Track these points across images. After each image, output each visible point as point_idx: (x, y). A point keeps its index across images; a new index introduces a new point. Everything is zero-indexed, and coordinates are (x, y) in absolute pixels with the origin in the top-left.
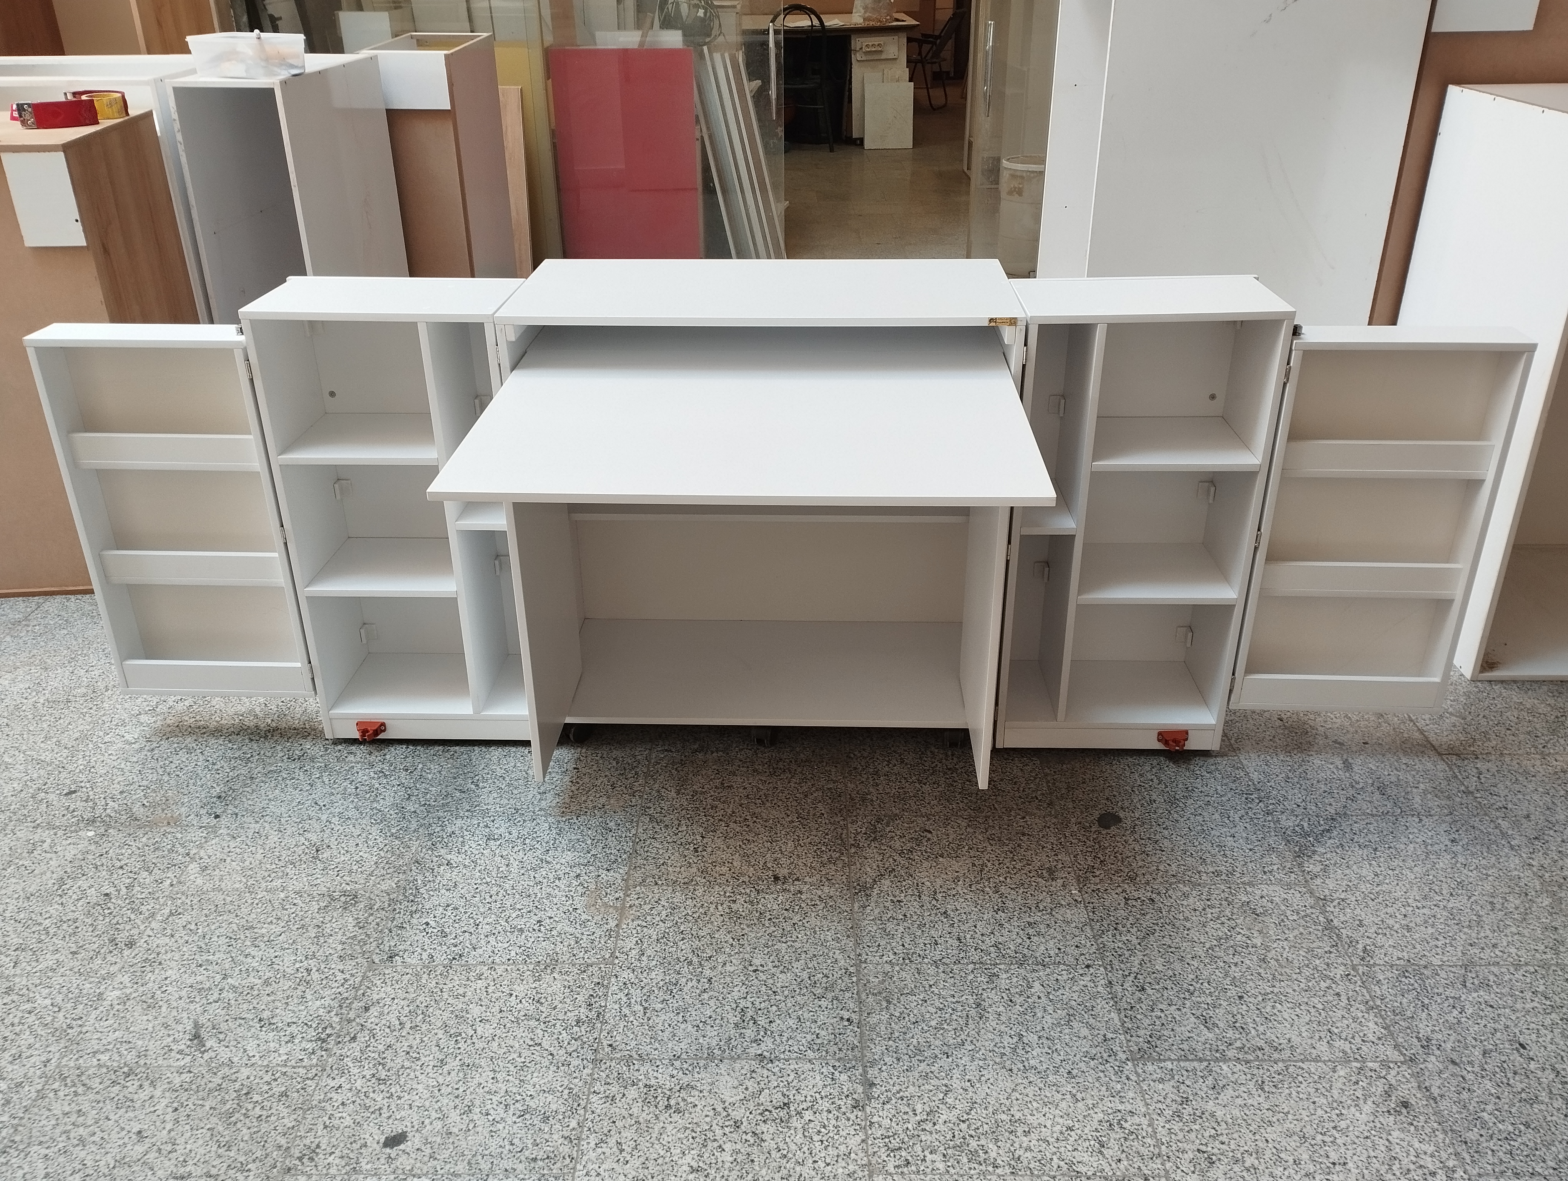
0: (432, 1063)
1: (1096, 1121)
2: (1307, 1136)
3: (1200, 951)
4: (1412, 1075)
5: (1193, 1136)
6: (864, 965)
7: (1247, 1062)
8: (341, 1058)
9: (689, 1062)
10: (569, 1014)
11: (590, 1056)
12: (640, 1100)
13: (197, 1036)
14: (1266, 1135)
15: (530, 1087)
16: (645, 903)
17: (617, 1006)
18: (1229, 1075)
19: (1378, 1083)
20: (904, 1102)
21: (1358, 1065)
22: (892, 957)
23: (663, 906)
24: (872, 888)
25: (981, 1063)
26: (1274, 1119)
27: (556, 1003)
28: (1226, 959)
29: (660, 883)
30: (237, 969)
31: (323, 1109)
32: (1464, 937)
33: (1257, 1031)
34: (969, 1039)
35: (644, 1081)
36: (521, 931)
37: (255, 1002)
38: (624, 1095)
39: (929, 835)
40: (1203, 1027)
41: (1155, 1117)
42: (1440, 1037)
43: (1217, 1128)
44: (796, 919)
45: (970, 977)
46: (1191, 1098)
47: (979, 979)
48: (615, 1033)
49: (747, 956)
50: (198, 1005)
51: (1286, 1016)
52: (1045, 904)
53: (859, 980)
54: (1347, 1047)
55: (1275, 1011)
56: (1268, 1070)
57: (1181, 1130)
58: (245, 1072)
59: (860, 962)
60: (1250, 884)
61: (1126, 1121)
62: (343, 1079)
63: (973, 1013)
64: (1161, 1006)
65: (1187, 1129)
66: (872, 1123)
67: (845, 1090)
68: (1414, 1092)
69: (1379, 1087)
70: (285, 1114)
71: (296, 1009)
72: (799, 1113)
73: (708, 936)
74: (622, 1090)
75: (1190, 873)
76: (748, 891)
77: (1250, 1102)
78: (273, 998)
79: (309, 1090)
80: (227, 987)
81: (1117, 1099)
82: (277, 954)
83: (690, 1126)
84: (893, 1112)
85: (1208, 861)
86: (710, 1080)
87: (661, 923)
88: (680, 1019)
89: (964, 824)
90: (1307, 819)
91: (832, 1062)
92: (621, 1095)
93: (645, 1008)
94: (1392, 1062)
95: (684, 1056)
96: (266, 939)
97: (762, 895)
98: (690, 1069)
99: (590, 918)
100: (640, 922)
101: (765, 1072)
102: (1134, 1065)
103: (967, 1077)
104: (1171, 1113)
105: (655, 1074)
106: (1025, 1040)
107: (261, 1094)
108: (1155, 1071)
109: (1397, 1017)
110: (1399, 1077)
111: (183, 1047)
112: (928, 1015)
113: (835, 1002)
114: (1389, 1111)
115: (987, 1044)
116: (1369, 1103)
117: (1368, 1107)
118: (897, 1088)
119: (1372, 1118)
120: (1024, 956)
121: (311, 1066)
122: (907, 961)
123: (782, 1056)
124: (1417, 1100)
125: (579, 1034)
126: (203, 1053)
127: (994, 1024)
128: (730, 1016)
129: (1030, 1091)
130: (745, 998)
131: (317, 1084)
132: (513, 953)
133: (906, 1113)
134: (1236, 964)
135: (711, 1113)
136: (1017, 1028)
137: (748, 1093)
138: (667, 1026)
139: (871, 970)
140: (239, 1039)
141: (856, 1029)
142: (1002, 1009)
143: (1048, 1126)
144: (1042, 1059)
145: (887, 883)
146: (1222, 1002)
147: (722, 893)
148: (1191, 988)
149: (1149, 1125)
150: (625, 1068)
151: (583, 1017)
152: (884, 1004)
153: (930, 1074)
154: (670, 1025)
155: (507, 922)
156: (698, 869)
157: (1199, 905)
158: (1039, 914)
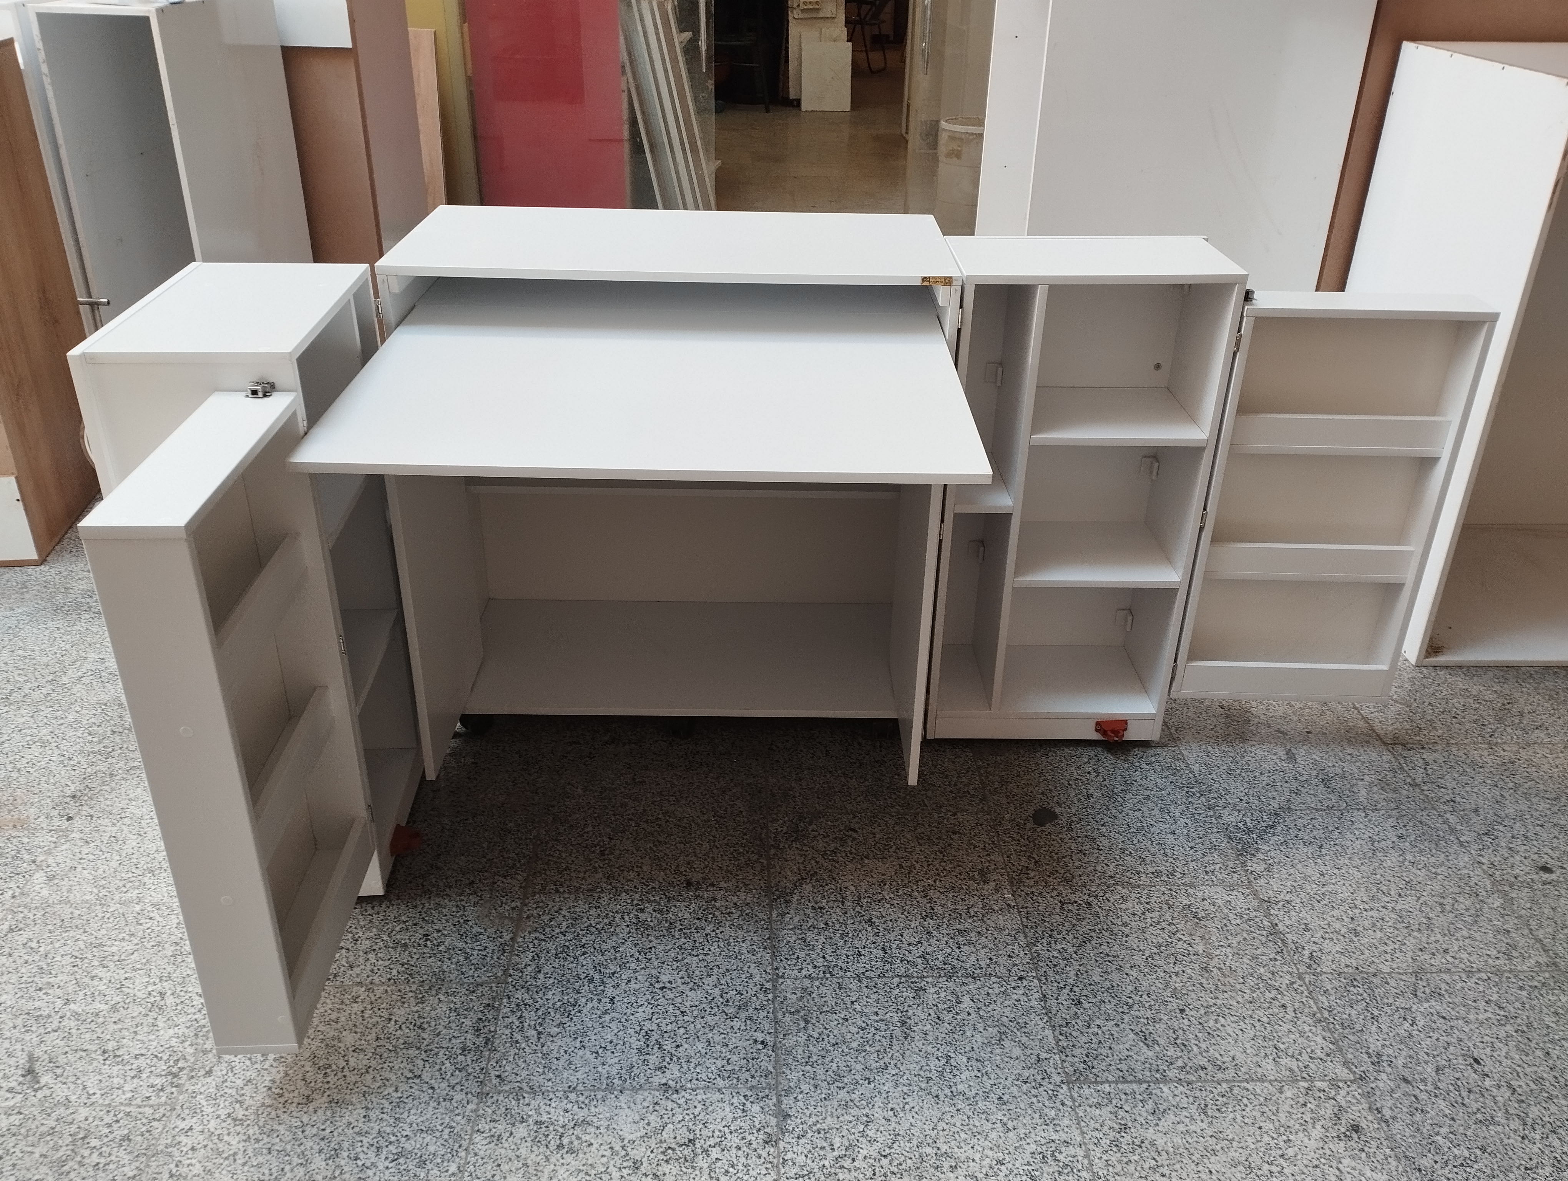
0: (296, 1100)
1: (1028, 1153)
2: (1253, 1165)
3: (1139, 960)
4: (1362, 1095)
5: (1131, 1168)
6: (781, 980)
7: (1189, 1083)
8: (194, 1095)
9: (586, 1094)
10: (454, 1041)
11: (475, 1089)
12: (529, 1139)
13: (30, 1071)
14: (1209, 1165)
15: (406, 1126)
16: (544, 913)
17: (507, 1031)
18: (1170, 1098)
19: (1327, 1105)
20: (821, 1135)
21: (1306, 1085)
22: (812, 970)
23: (564, 916)
24: (792, 894)
25: (905, 1089)
26: (1218, 1148)
27: (441, 1028)
28: (1166, 968)
29: (561, 890)
30: (81, 993)
31: (170, 1155)
32: (1414, 941)
33: (1199, 1048)
34: (893, 1062)
35: (535, 1117)
36: (405, 946)
37: (99, 1030)
38: (511, 1134)
39: (854, 835)
40: (1142, 1044)
41: (1091, 1147)
42: (1391, 1052)
43: (1158, 1159)
44: (709, 929)
45: (896, 992)
46: (1130, 1124)
47: (905, 994)
48: (505, 1062)
49: (654, 972)
50: (34, 1035)
51: (1229, 1030)
52: (976, 910)
53: (775, 997)
54: (1294, 1065)
55: (1218, 1025)
56: (1212, 1092)
57: (1119, 1161)
58: (83, 1112)
59: (776, 977)
60: (1191, 885)
61: (1060, 1152)
62: (195, 1120)
63: (897, 1032)
64: (1098, 1022)
65: (1125, 1160)
66: (785, 1160)
67: (757, 1123)
68: (1365, 1114)
69: (1328, 1109)
70: (126, 1162)
71: (146, 1039)
72: (705, 1151)
73: (612, 950)
74: (509, 1127)
75: (1128, 874)
76: (657, 898)
77: (1192, 1128)
78: (119, 1026)
79: (155, 1133)
80: (68, 1014)
81: (1050, 1128)
82: (127, 975)
83: (584, 1168)
84: (809, 1147)
85: (1148, 860)
86: (608, 1115)
87: (561, 936)
88: (578, 1045)
89: (891, 822)
90: (1249, 814)
91: (744, 1091)
92: (508, 1134)
93: (539, 1033)
94: (1341, 1081)
95: (580, 1087)
96: (116, 958)
97: (673, 902)
98: (586, 1102)
99: (482, 931)
100: (538, 935)
101: (670, 1105)
102: (1069, 1089)
103: (890, 1106)
104: (1108, 1142)
105: (548, 1109)
106: (953, 1063)
107: (100, 1138)
108: (1091, 1095)
109: (1346, 1031)
110: (1349, 1098)
111: (14, 1084)
112: (849, 1036)
113: (748, 1022)
114: (1338, 1137)
115: (912, 1067)
116: (1318, 1127)
117: (1317, 1132)
118: (814, 1119)
119: (1321, 1145)
120: (954, 967)
121: (159, 1105)
122: (828, 975)
123: (689, 1085)
124: (1368, 1123)
125: (464, 1064)
126: (36, 1090)
127: (920, 1044)
128: (633, 1040)
129: (958, 1120)
130: (651, 1019)
131: (165, 1126)
132: (394, 972)
133: (823, 1148)
134: (1177, 974)
135: (608, 1153)
136: (944, 1049)
137: (649, 1128)
138: (562, 1052)
139: (788, 986)
140: (79, 1074)
141: (770, 1053)
142: (929, 1027)
143: (977, 1159)
144: (971, 1083)
145: (808, 887)
146: (1162, 1016)
147: (629, 901)
148: (1130, 1001)
149: (1085, 1157)
150: (513, 1102)
151: (469, 1044)
152: (802, 1024)
153: (850, 1103)
154: (566, 1052)
155: (389, 936)
156: (604, 874)
157: (1138, 909)
158: (970, 921)
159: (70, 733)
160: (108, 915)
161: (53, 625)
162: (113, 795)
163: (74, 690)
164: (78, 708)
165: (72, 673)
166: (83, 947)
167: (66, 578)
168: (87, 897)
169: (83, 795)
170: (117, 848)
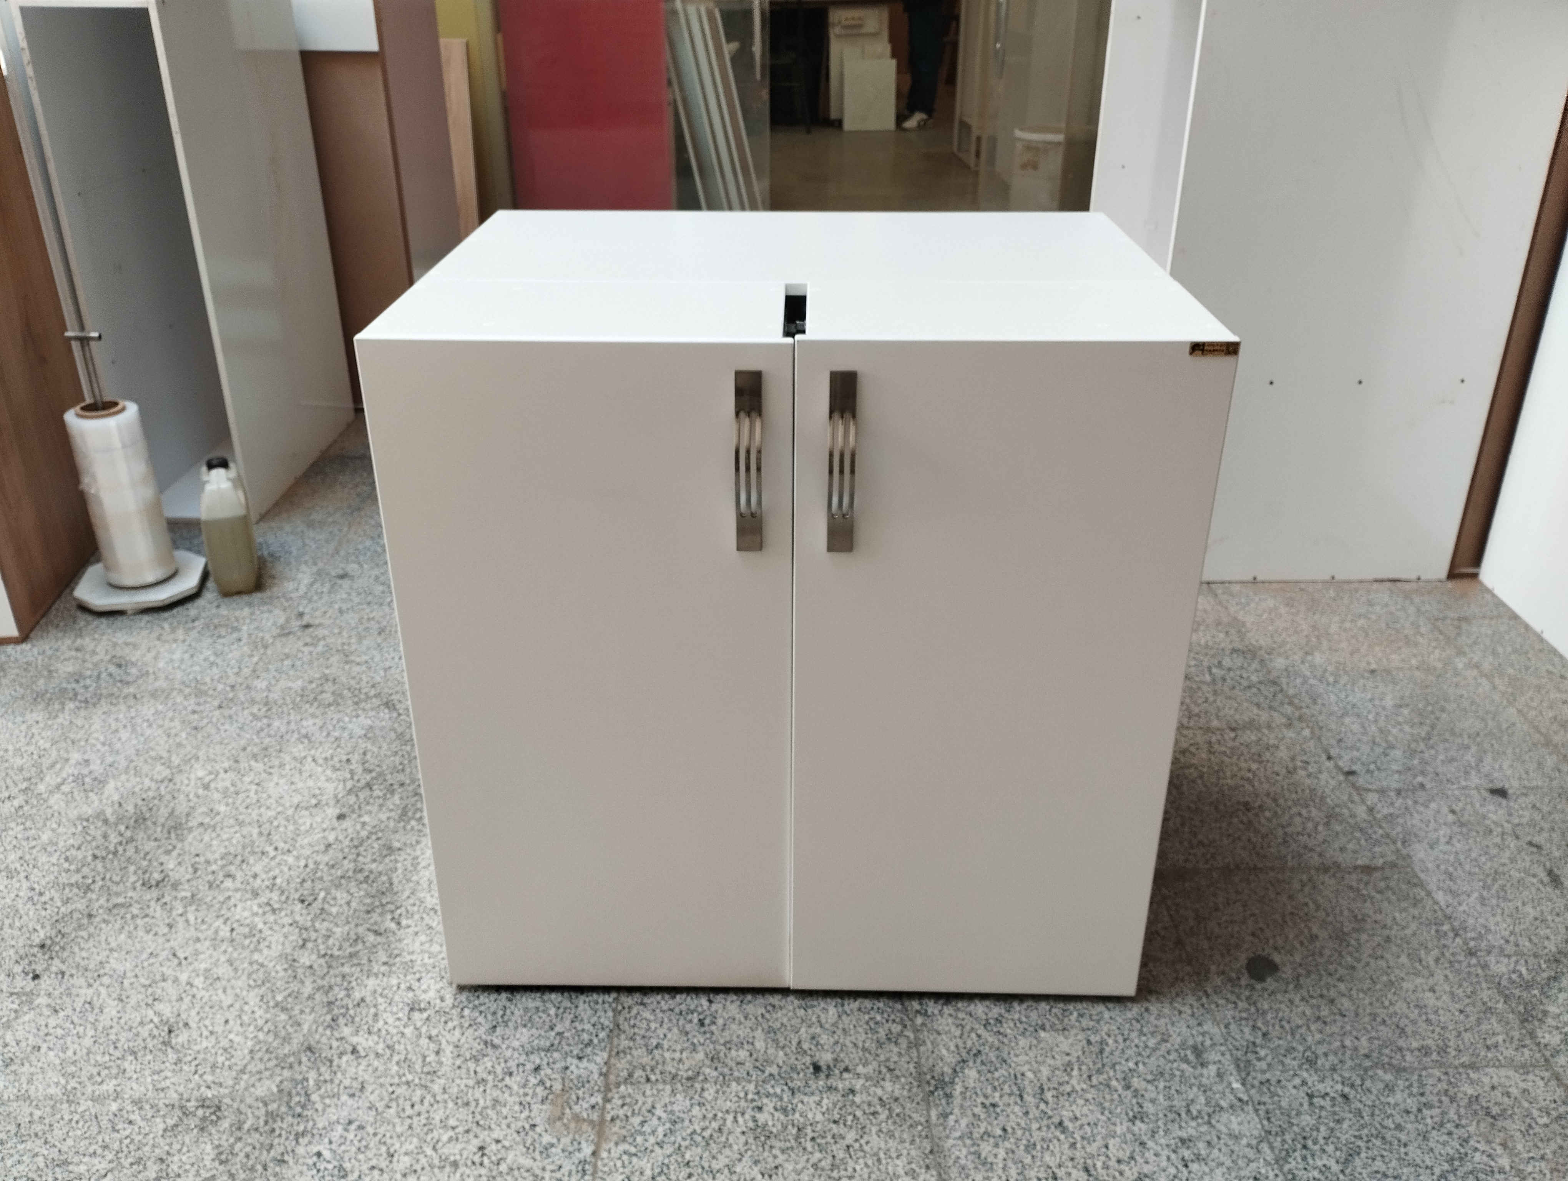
16: (633, 1114)
23: (659, 1118)
24: (952, 1083)
29: (653, 1078)
36: (455, 1164)
44: (851, 1137)
52: (1198, 1107)
60: (1472, 1066)
73: (726, 1171)
75: (1387, 1051)
76: (778, 1090)
85: (1409, 1030)
87: (657, 1148)
90: (1523, 962)
97: (799, 1097)
99: (555, 1141)
100: (626, 1147)
145: (973, 1073)
147: (742, 1095)
155: (434, 1148)
156: (706, 1055)
157: (1412, 1103)
158: (1194, 1124)
159: (43, 858)
160: (76, 1117)
161: (31, 717)
162: (91, 943)
163: (52, 801)
164: (55, 826)
165: (51, 779)
166: (42, 1165)
167: (50, 658)
168: (52, 1090)
169: (54, 943)
170: (91, 1019)
